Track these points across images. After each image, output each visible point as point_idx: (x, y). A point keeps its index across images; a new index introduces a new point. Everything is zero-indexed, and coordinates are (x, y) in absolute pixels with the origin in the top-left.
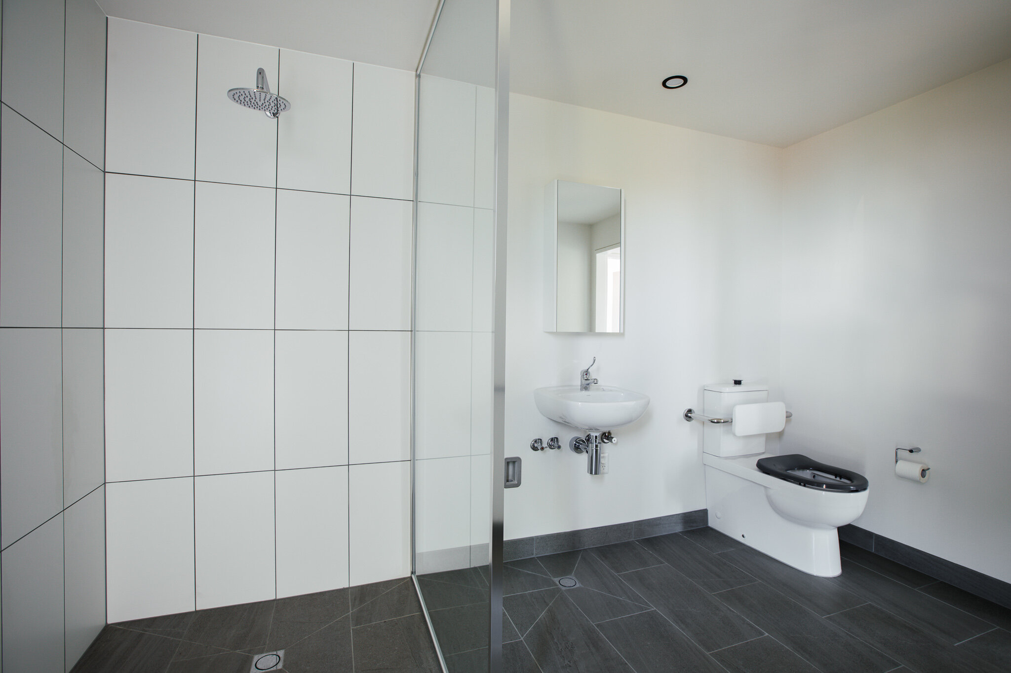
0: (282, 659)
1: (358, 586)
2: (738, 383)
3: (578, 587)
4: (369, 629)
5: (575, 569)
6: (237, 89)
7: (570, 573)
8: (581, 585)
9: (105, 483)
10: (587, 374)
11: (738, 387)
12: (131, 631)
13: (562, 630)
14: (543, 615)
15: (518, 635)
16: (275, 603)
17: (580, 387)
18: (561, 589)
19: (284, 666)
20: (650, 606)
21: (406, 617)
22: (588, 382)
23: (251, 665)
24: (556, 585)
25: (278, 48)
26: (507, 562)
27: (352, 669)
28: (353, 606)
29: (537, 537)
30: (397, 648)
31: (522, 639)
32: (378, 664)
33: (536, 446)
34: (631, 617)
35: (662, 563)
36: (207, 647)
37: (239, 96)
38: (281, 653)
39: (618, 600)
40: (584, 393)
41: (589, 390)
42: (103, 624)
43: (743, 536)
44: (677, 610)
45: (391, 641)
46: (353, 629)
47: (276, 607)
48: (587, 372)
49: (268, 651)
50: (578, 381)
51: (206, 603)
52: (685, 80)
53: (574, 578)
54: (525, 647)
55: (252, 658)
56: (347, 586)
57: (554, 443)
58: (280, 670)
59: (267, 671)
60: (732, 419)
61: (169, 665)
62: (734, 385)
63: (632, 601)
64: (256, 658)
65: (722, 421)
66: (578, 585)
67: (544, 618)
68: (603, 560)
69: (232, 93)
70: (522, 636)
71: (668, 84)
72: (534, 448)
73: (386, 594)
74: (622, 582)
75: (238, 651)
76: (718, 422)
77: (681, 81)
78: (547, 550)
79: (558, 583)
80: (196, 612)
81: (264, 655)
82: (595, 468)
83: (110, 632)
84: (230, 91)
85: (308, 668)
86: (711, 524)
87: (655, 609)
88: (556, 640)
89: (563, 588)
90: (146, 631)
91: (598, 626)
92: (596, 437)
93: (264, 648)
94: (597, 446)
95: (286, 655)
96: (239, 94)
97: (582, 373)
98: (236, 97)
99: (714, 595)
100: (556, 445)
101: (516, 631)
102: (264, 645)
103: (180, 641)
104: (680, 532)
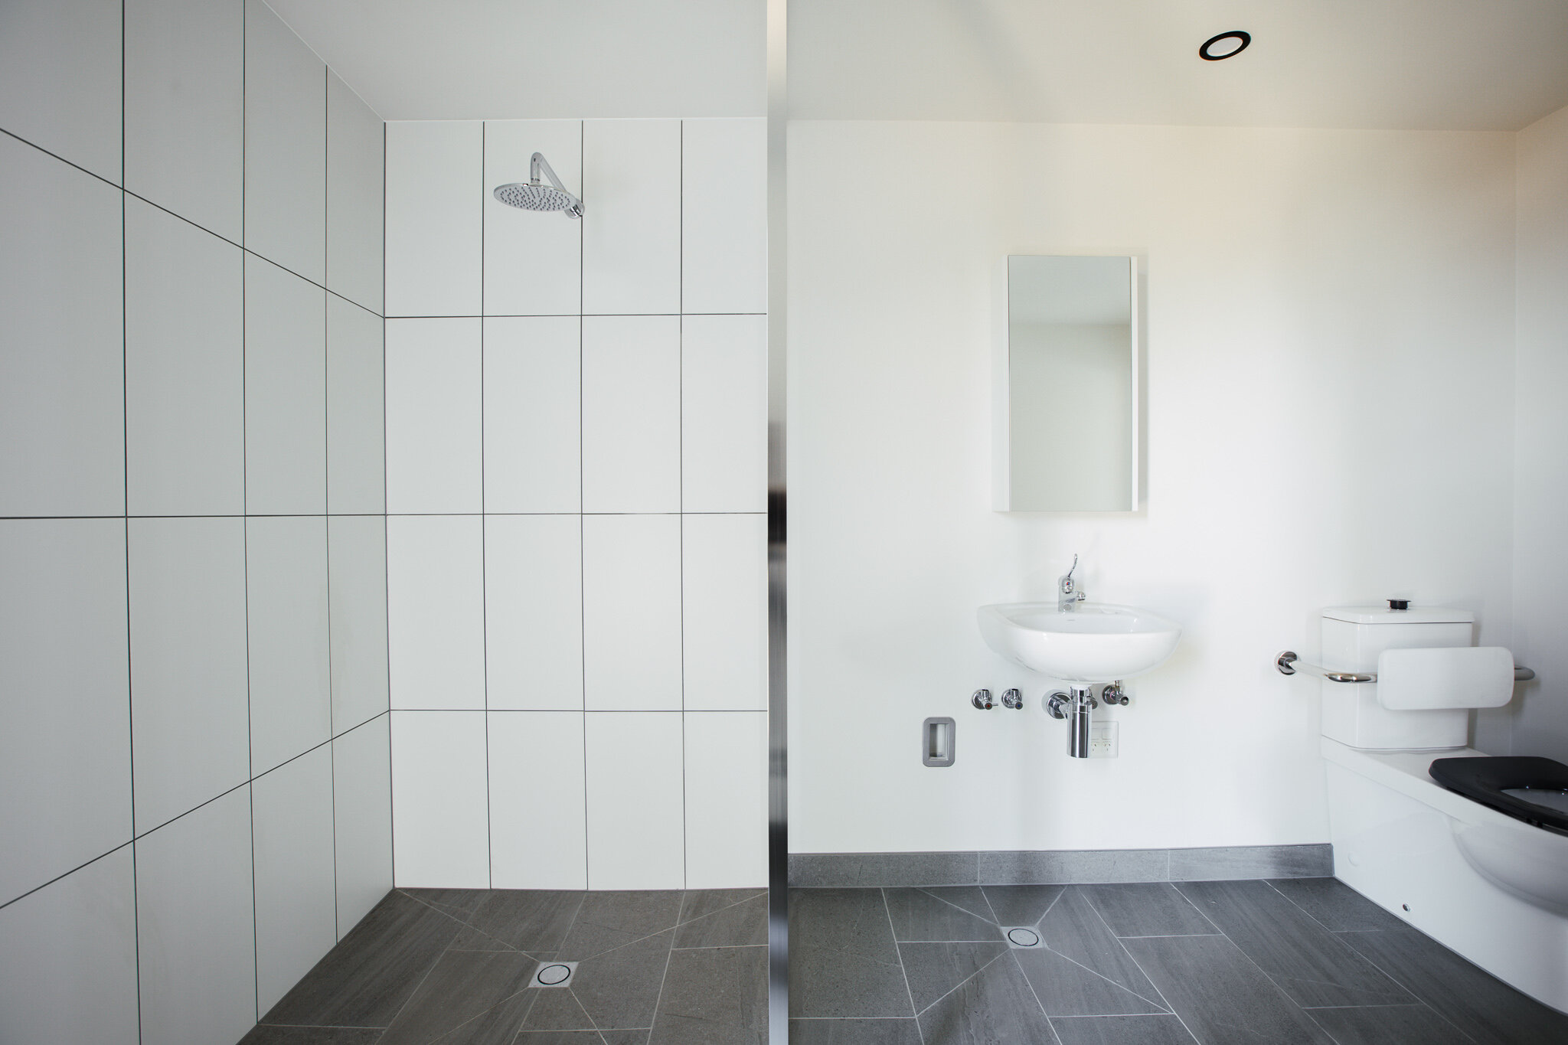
0: (572, 974)
1: (698, 891)
2: (1399, 605)
3: (1040, 949)
4: (694, 956)
5: (1044, 915)
6: (503, 186)
7: (1032, 922)
8: (1046, 946)
9: (389, 711)
10: (1068, 584)
11: (1399, 615)
12: (416, 902)
13: (988, 1017)
14: (963, 985)
15: (911, 1008)
16: (585, 895)
17: (1057, 606)
18: (1008, 947)
19: (571, 985)
20: (1165, 1006)
21: (749, 948)
22: (1070, 596)
23: (533, 974)
24: (1002, 938)
25: (581, 120)
26: (931, 888)
27: (654, 1008)
28: (683, 917)
29: (983, 853)
30: (723, 991)
31: (916, 1016)
32: (690, 1010)
33: (982, 702)
34: (1123, 1019)
35: (1214, 931)
36: (490, 939)
37: (510, 195)
38: (573, 966)
39: (1107, 985)
40: (1065, 615)
41: (1073, 612)
42: (391, 888)
43: (1405, 908)
44: (1219, 1024)
45: (718, 979)
46: (672, 951)
47: (585, 901)
48: (1068, 580)
49: (558, 960)
50: (1055, 595)
51: (504, 882)
52: (1246, 38)
53: (1037, 932)
54: (918, 1031)
55: (537, 965)
56: (682, 888)
57: (1015, 699)
58: (566, 989)
59: (549, 986)
60: (1376, 676)
61: (444, 953)
62: (1389, 610)
63: (1133, 990)
64: (542, 965)
65: (1354, 678)
66: (1040, 945)
67: (964, 990)
68: (1098, 909)
69: (500, 191)
70: (918, 1012)
71: (1211, 52)
72: (978, 704)
73: (733, 908)
74: (1123, 953)
75: (524, 953)
76: (1344, 680)
77: (1239, 42)
78: (1001, 877)
79: (1006, 936)
80: (491, 890)
81: (552, 964)
82: (1080, 746)
83: (396, 898)
84: (495, 190)
85: (599, 994)
86: (1340, 873)
87: (1175, 1013)
88: (972, 1031)
89: (1012, 946)
90: (431, 905)
91: (1055, 1022)
92: (1082, 693)
93: (555, 955)
94: (1082, 709)
95: (578, 969)
96: (508, 191)
97: (1061, 581)
98: (505, 196)
99: (1305, 1010)
100: (1014, 702)
101: (910, 1001)
102: (557, 950)
103: (463, 925)
104: (1268, 880)
